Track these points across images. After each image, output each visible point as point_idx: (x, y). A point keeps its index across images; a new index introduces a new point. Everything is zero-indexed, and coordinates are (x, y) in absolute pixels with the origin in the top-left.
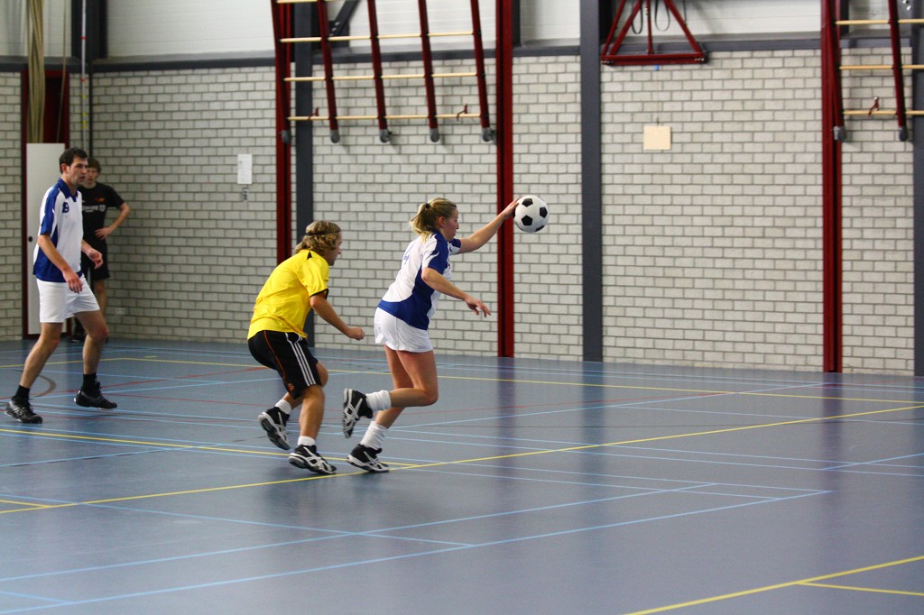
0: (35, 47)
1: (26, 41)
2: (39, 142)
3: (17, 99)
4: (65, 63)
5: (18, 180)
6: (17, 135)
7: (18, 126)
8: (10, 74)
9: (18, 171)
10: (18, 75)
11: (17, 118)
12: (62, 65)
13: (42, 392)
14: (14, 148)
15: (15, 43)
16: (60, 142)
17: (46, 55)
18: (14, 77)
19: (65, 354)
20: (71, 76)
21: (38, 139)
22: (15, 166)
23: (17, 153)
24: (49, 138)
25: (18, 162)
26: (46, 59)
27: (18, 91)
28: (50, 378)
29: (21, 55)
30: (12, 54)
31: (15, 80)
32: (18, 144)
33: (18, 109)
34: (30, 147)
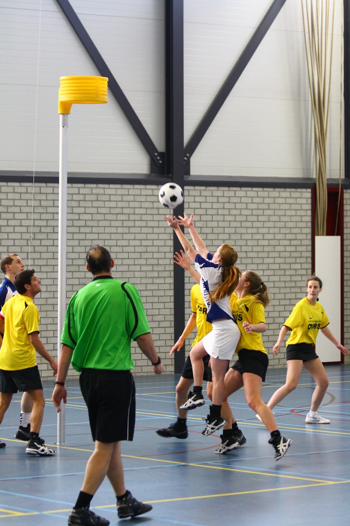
0: (320, 172)
1: (315, 168)
2: (323, 235)
3: (309, 207)
4: (340, 183)
5: (310, 260)
6: (309, 231)
7: (310, 225)
8: (304, 190)
9: (310, 254)
10: (309, 190)
11: (309, 219)
12: (338, 184)
13: (326, 403)
14: (307, 239)
15: (307, 169)
16: (337, 235)
17: (328, 177)
18: (307, 192)
19: (340, 376)
20: (345, 191)
21: (323, 233)
22: (307, 251)
23: (309, 242)
24: (330, 232)
25: (310, 248)
26: (328, 180)
27: (310, 201)
28: (331, 393)
29: (311, 177)
30: (306, 177)
31: (307, 193)
32: (310, 237)
33: (309, 213)
34: (317, 238)
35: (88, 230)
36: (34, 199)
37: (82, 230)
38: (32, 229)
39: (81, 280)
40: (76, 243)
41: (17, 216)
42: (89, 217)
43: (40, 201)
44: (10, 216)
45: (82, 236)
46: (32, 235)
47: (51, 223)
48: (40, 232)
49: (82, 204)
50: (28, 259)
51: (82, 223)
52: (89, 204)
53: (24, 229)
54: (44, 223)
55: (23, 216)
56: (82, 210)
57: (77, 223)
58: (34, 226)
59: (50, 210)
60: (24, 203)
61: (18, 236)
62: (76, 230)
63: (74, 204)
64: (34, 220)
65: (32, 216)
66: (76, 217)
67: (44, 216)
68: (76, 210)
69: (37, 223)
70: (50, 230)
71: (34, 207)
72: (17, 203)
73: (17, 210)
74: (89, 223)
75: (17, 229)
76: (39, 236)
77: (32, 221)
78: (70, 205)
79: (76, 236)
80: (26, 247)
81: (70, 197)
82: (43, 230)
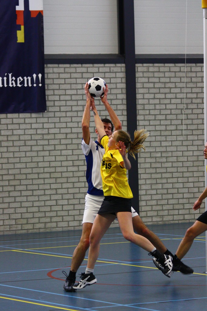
36: (186, 77)
38: (185, 101)
41: (173, 90)
43: (191, 77)
44: (167, 90)
46: (185, 105)
48: (192, 103)
50: (182, 124)
53: (179, 101)
54: (195, 96)
55: (178, 90)
58: (186, 98)
60: (178, 80)
61: (174, 106)
64: (187, 93)
65: (185, 90)
67: (194, 90)
69: (189, 96)
71: (186, 82)
72: (173, 80)
73: (172, 85)
75: (173, 101)
76: (190, 106)
77: (185, 94)
80: (181, 115)
82: (194, 101)
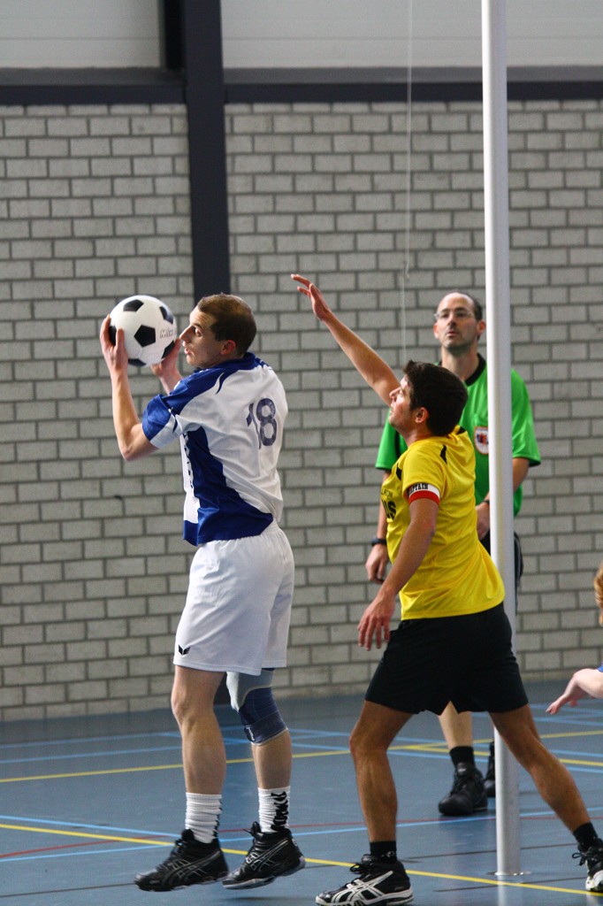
35: (575, 237)
36: (413, 152)
37: (559, 238)
38: (407, 241)
39: (556, 387)
40: (539, 277)
41: (363, 202)
42: (576, 199)
43: (431, 154)
44: (343, 203)
45: (558, 257)
46: (409, 258)
47: (463, 220)
48: (433, 248)
49: (555, 160)
50: (397, 327)
51: (557, 218)
52: (577, 161)
53: (385, 241)
54: (443, 221)
55: (382, 202)
56: (555, 179)
57: (540, 218)
58: (414, 230)
59: (460, 181)
60: (382, 163)
61: (368, 262)
62: (538, 238)
63: (532, 161)
64: (414, 212)
65: (408, 202)
66: (539, 200)
67: (443, 201)
68: (537, 180)
69: (423, 221)
70: (459, 240)
71: (412, 173)
72: (362, 163)
73: (361, 183)
74: (576, 218)
75: (365, 242)
76: (427, 261)
77: (408, 217)
78: (518, 165)
79: (540, 257)
80: (393, 295)
81: (518, 142)
82: (442, 240)
